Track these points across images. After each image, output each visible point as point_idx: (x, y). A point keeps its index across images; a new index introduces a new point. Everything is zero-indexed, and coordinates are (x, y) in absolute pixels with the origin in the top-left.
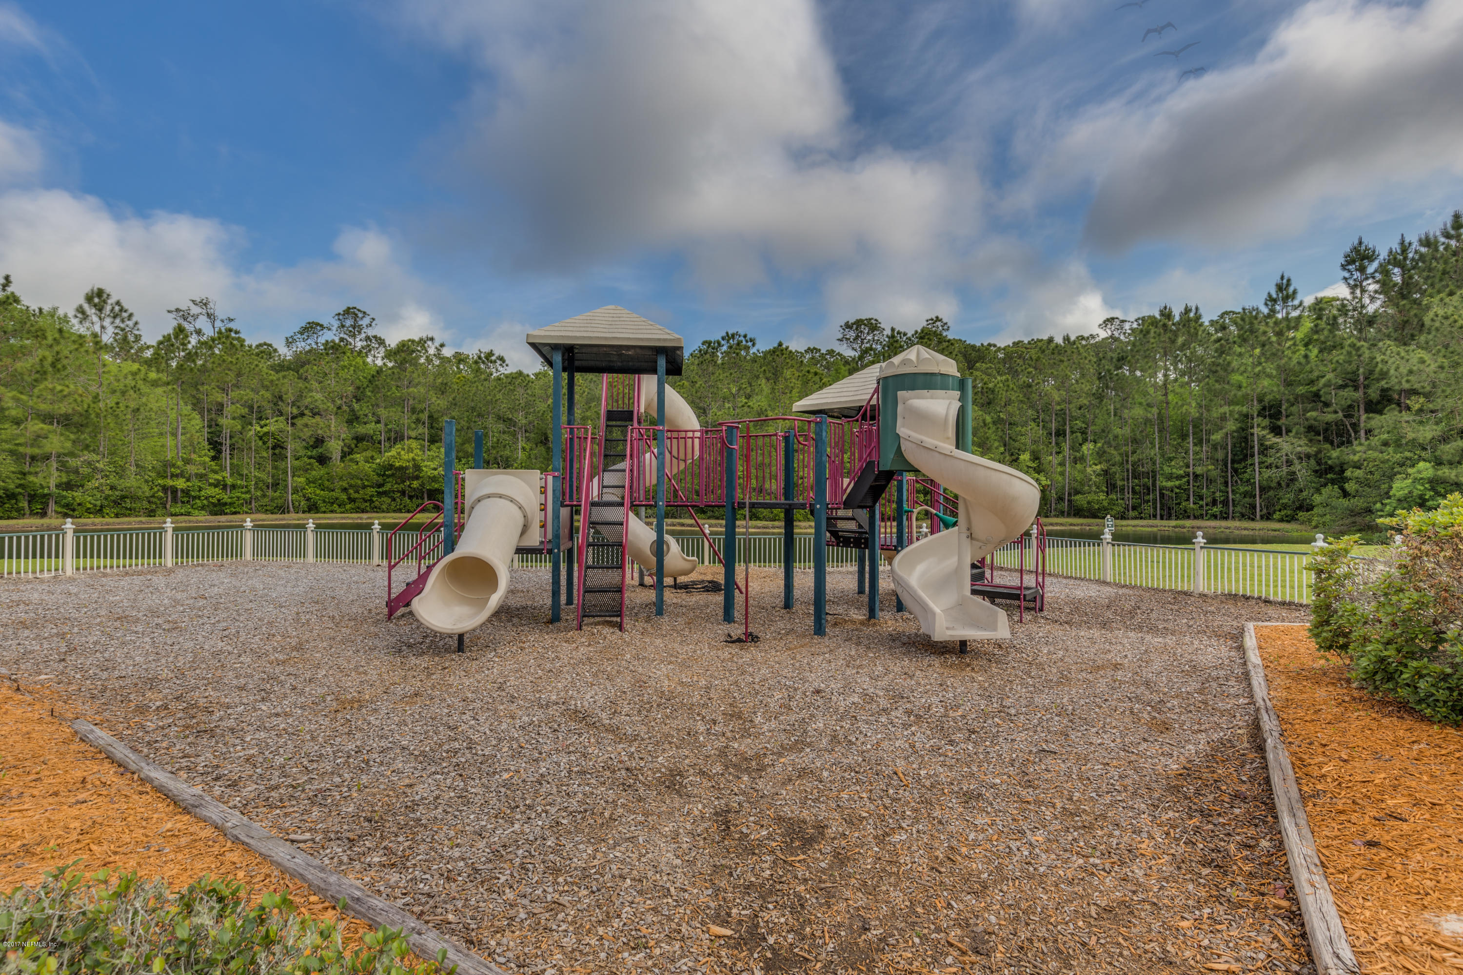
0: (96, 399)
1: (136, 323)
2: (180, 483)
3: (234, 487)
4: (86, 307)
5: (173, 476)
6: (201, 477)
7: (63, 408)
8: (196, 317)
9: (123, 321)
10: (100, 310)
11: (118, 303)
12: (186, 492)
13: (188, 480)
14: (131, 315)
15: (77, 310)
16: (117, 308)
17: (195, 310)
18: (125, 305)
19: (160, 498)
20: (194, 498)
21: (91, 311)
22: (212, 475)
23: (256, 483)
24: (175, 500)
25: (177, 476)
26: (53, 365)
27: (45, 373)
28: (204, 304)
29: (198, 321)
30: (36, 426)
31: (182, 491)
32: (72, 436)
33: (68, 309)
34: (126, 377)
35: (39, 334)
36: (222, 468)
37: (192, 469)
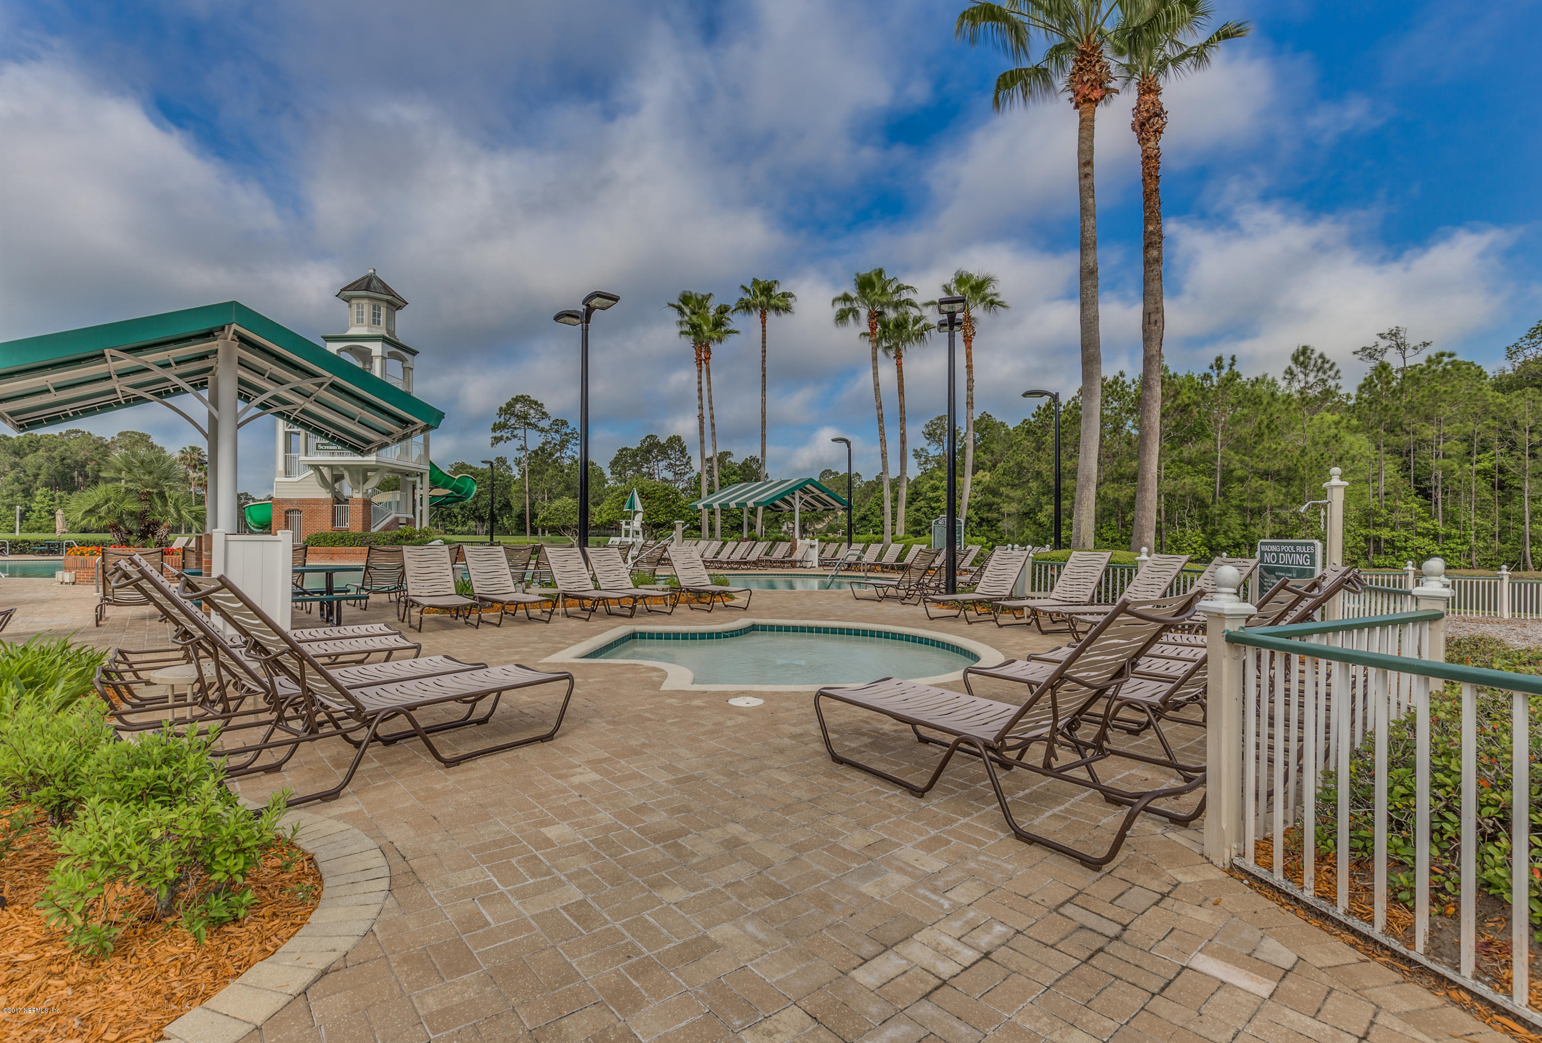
0: (1304, 452)
1: (1338, 372)
2: (1385, 533)
3: (1448, 537)
4: (1294, 367)
5: (1376, 525)
6: (1406, 525)
7: (1277, 465)
8: (1383, 352)
9: (1325, 373)
10: (1305, 367)
11: (1321, 356)
12: (1390, 542)
13: (1393, 529)
14: (1333, 365)
15: (1286, 372)
16: (1320, 361)
17: (1383, 344)
18: (1327, 357)
19: (1362, 549)
20: (1400, 549)
21: (1297, 370)
22: (1421, 524)
23: (1477, 532)
24: (1378, 551)
25: (1380, 525)
26: (1268, 427)
27: (1262, 434)
28: (1394, 334)
29: (1386, 355)
30: (1256, 483)
31: (1386, 541)
32: (1284, 490)
33: (1276, 373)
34: (1329, 427)
35: (1256, 401)
36: (1433, 516)
37: (1398, 517)
